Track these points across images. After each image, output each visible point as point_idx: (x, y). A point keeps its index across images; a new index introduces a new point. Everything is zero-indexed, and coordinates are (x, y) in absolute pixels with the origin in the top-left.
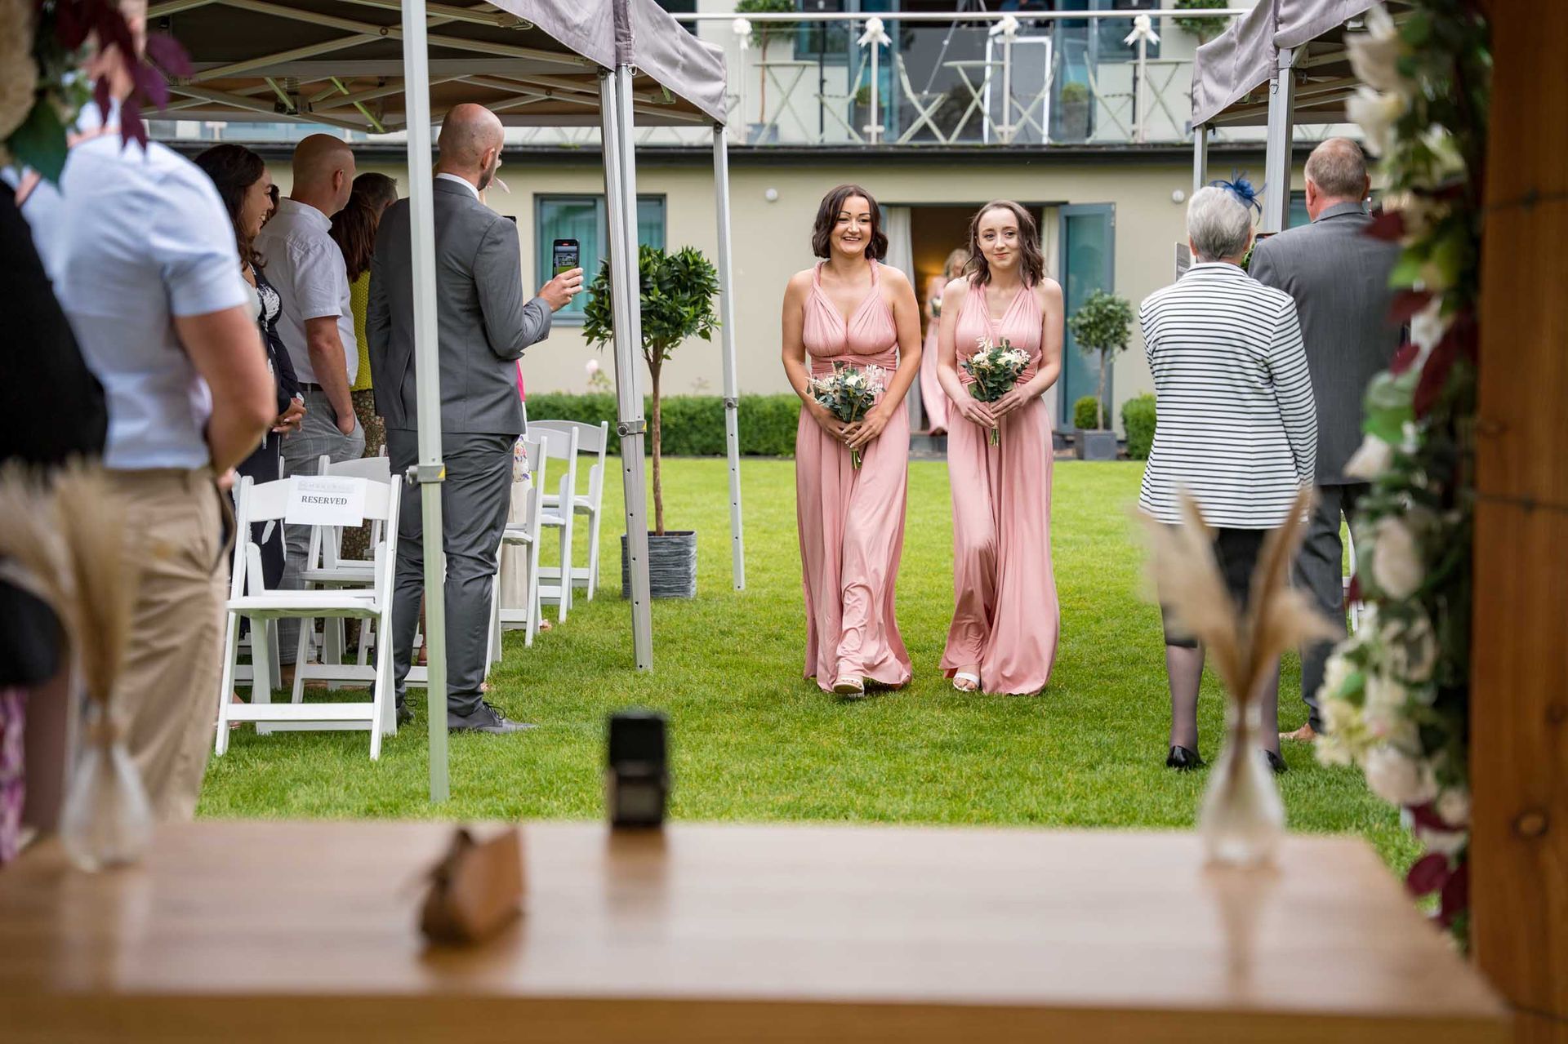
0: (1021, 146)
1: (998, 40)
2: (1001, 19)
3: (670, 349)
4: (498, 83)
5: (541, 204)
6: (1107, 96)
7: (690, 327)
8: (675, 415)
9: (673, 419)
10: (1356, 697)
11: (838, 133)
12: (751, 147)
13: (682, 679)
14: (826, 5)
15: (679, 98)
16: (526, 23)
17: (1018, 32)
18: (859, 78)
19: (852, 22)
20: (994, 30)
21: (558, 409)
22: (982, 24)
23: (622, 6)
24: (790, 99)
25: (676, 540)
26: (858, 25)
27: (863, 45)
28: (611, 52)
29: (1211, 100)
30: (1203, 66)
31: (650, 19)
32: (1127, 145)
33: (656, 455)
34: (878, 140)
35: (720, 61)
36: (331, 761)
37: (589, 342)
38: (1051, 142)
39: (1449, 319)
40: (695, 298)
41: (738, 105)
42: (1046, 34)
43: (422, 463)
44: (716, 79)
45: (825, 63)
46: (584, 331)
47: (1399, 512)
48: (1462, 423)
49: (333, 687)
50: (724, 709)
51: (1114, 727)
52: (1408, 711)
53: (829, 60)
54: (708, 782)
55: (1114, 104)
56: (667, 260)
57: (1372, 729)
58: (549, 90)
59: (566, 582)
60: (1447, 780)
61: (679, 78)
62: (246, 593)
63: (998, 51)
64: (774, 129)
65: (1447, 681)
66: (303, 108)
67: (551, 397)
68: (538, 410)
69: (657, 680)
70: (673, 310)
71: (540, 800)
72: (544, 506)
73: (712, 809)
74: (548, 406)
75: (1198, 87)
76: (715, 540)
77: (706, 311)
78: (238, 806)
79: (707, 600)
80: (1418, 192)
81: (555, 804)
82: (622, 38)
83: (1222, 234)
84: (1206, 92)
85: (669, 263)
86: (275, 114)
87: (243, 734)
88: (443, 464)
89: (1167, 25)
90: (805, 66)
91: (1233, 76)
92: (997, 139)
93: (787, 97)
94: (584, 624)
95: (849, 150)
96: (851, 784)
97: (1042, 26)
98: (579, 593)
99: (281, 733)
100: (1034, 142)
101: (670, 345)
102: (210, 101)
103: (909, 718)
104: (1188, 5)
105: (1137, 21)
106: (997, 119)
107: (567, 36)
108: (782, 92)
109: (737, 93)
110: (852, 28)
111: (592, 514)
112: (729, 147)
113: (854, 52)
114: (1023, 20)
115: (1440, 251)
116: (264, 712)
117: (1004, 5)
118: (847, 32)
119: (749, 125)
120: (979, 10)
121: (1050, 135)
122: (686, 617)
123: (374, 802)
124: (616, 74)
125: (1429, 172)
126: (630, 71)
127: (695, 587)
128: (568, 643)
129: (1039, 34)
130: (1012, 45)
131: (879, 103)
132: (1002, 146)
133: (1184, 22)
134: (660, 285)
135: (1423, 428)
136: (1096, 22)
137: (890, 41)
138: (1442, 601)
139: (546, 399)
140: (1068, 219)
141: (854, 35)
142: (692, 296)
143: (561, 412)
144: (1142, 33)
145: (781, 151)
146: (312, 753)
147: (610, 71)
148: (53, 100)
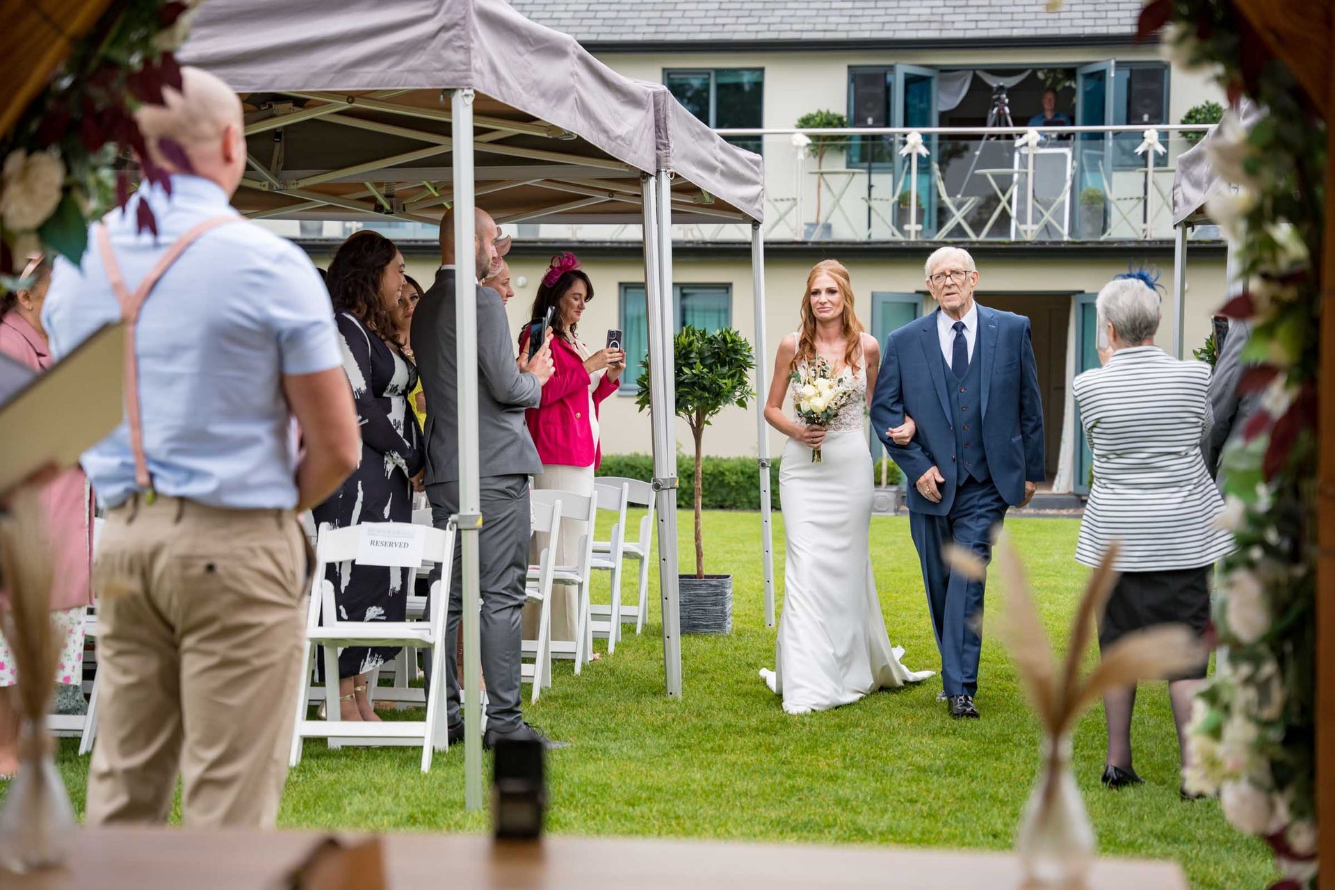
0: (1043, 243)
1: (1024, 151)
2: (1025, 133)
3: (711, 415)
4: (566, 186)
5: (625, 292)
6: (1119, 199)
7: (728, 396)
8: (736, 474)
9: (734, 477)
10: (1215, 733)
11: (883, 231)
12: (805, 243)
13: (705, 705)
14: (874, 122)
15: (717, 199)
16: (570, 134)
17: (1040, 144)
18: (901, 184)
19: (897, 135)
20: (1018, 142)
21: (636, 468)
22: (1009, 137)
23: (663, 120)
24: (841, 202)
25: (714, 582)
26: (902, 139)
27: (904, 155)
28: (653, 158)
29: (1187, 201)
30: (1183, 172)
31: (689, 130)
32: (1136, 242)
33: (697, 508)
34: (916, 237)
35: (758, 167)
36: (386, 773)
37: (641, 409)
38: (1070, 239)
39: (1295, 391)
40: (734, 371)
41: (795, 208)
42: (1067, 146)
43: (462, 512)
44: (755, 183)
45: (873, 171)
46: (638, 400)
47: (1251, 565)
48: (1307, 486)
49: (401, 707)
50: (738, 733)
51: (1083, 756)
52: (1260, 747)
53: (875, 168)
54: (712, 798)
55: (1125, 206)
56: (709, 339)
57: (1228, 765)
58: (612, 193)
59: (614, 618)
60: (1299, 811)
61: (718, 181)
62: (321, 624)
63: (1024, 159)
64: (828, 227)
65: (1295, 720)
66: (398, 208)
67: (630, 458)
68: (619, 468)
69: (683, 705)
70: (713, 382)
71: (560, 811)
72: (594, 551)
73: (710, 822)
74: (627, 465)
75: (1178, 190)
76: (756, 583)
77: (743, 383)
78: (299, 811)
79: (740, 635)
80: (1266, 277)
81: (574, 814)
82: (662, 147)
83: (1146, 317)
84: (1183, 194)
85: (710, 341)
86: (377, 213)
87: (314, 747)
88: (480, 514)
89: (1174, 138)
90: (854, 173)
91: (1205, 180)
92: (1021, 237)
93: (838, 201)
94: (629, 655)
95: (891, 246)
96: (839, 802)
97: (1064, 138)
98: (628, 628)
99: (348, 747)
100: (1055, 239)
101: (710, 412)
102: (327, 204)
103: (900, 744)
104: (1194, 121)
105: (1146, 134)
106: (1022, 218)
107: (610, 145)
108: (834, 195)
109: (794, 197)
110: (897, 142)
111: (641, 559)
112: (765, 243)
113: (898, 162)
114: (1048, 134)
115: (1283, 331)
116: (335, 729)
117: (1032, 121)
118: (891, 144)
119: (805, 224)
120: (1007, 125)
121: (1070, 234)
122: (719, 650)
123: (415, 810)
124: (657, 178)
125: (1274, 259)
126: (669, 175)
127: (731, 624)
128: (612, 672)
129: (1061, 146)
130: (1035, 155)
131: (918, 205)
132: (1025, 242)
133: (1190, 135)
134: (702, 360)
135: (1273, 488)
136: (1111, 135)
137: (928, 153)
138: (1288, 647)
139: (626, 460)
140: (1083, 305)
141: (897, 146)
142: (730, 370)
143: (638, 470)
144: (1150, 145)
145: (831, 246)
146: (372, 765)
147: (651, 176)
148: (77, 195)
